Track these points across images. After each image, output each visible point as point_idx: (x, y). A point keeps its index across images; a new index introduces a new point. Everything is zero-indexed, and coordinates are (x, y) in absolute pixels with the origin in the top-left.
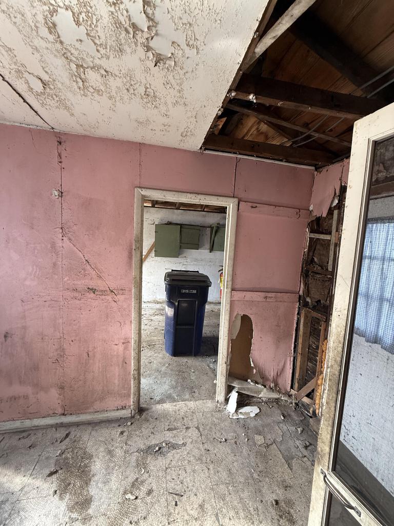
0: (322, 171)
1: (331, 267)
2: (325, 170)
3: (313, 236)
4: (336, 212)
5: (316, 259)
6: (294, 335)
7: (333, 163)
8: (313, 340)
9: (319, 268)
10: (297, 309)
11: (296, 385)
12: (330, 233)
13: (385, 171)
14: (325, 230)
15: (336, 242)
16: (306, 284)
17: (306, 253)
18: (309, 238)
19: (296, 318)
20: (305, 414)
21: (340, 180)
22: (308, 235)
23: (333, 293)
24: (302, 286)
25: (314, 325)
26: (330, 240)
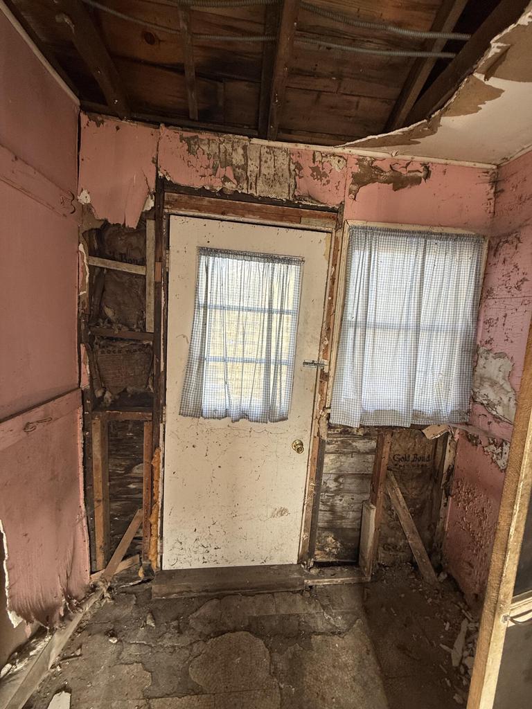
0: (102, 122)
1: (153, 326)
2: (111, 123)
3: (97, 262)
4: (151, 225)
5: (109, 312)
6: (81, 474)
7: (133, 120)
8: (117, 462)
9: (125, 329)
10: (80, 421)
11: (100, 558)
12: (143, 263)
13: (235, 181)
14: (121, 254)
15: (158, 280)
16: (94, 365)
17: (85, 299)
18: (89, 266)
19: (80, 441)
20: (130, 589)
21: (155, 161)
22: (85, 260)
23: (162, 369)
24: (86, 369)
25: (116, 435)
26: (145, 276)
